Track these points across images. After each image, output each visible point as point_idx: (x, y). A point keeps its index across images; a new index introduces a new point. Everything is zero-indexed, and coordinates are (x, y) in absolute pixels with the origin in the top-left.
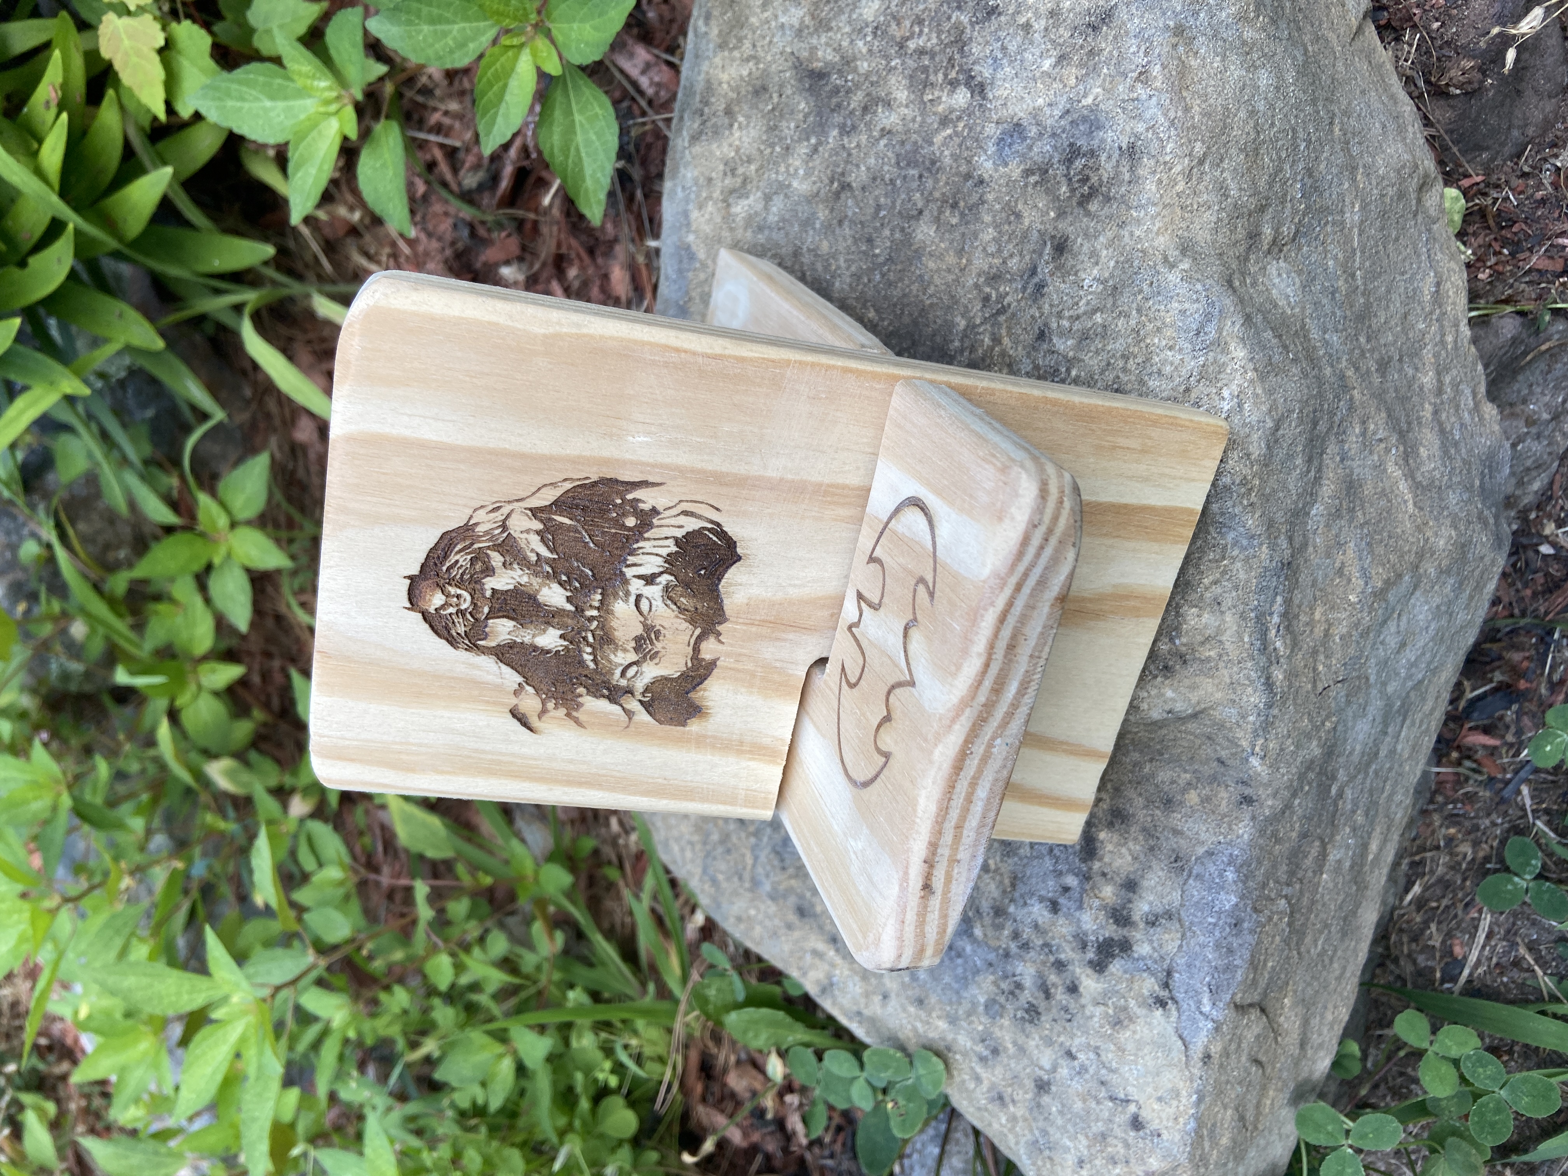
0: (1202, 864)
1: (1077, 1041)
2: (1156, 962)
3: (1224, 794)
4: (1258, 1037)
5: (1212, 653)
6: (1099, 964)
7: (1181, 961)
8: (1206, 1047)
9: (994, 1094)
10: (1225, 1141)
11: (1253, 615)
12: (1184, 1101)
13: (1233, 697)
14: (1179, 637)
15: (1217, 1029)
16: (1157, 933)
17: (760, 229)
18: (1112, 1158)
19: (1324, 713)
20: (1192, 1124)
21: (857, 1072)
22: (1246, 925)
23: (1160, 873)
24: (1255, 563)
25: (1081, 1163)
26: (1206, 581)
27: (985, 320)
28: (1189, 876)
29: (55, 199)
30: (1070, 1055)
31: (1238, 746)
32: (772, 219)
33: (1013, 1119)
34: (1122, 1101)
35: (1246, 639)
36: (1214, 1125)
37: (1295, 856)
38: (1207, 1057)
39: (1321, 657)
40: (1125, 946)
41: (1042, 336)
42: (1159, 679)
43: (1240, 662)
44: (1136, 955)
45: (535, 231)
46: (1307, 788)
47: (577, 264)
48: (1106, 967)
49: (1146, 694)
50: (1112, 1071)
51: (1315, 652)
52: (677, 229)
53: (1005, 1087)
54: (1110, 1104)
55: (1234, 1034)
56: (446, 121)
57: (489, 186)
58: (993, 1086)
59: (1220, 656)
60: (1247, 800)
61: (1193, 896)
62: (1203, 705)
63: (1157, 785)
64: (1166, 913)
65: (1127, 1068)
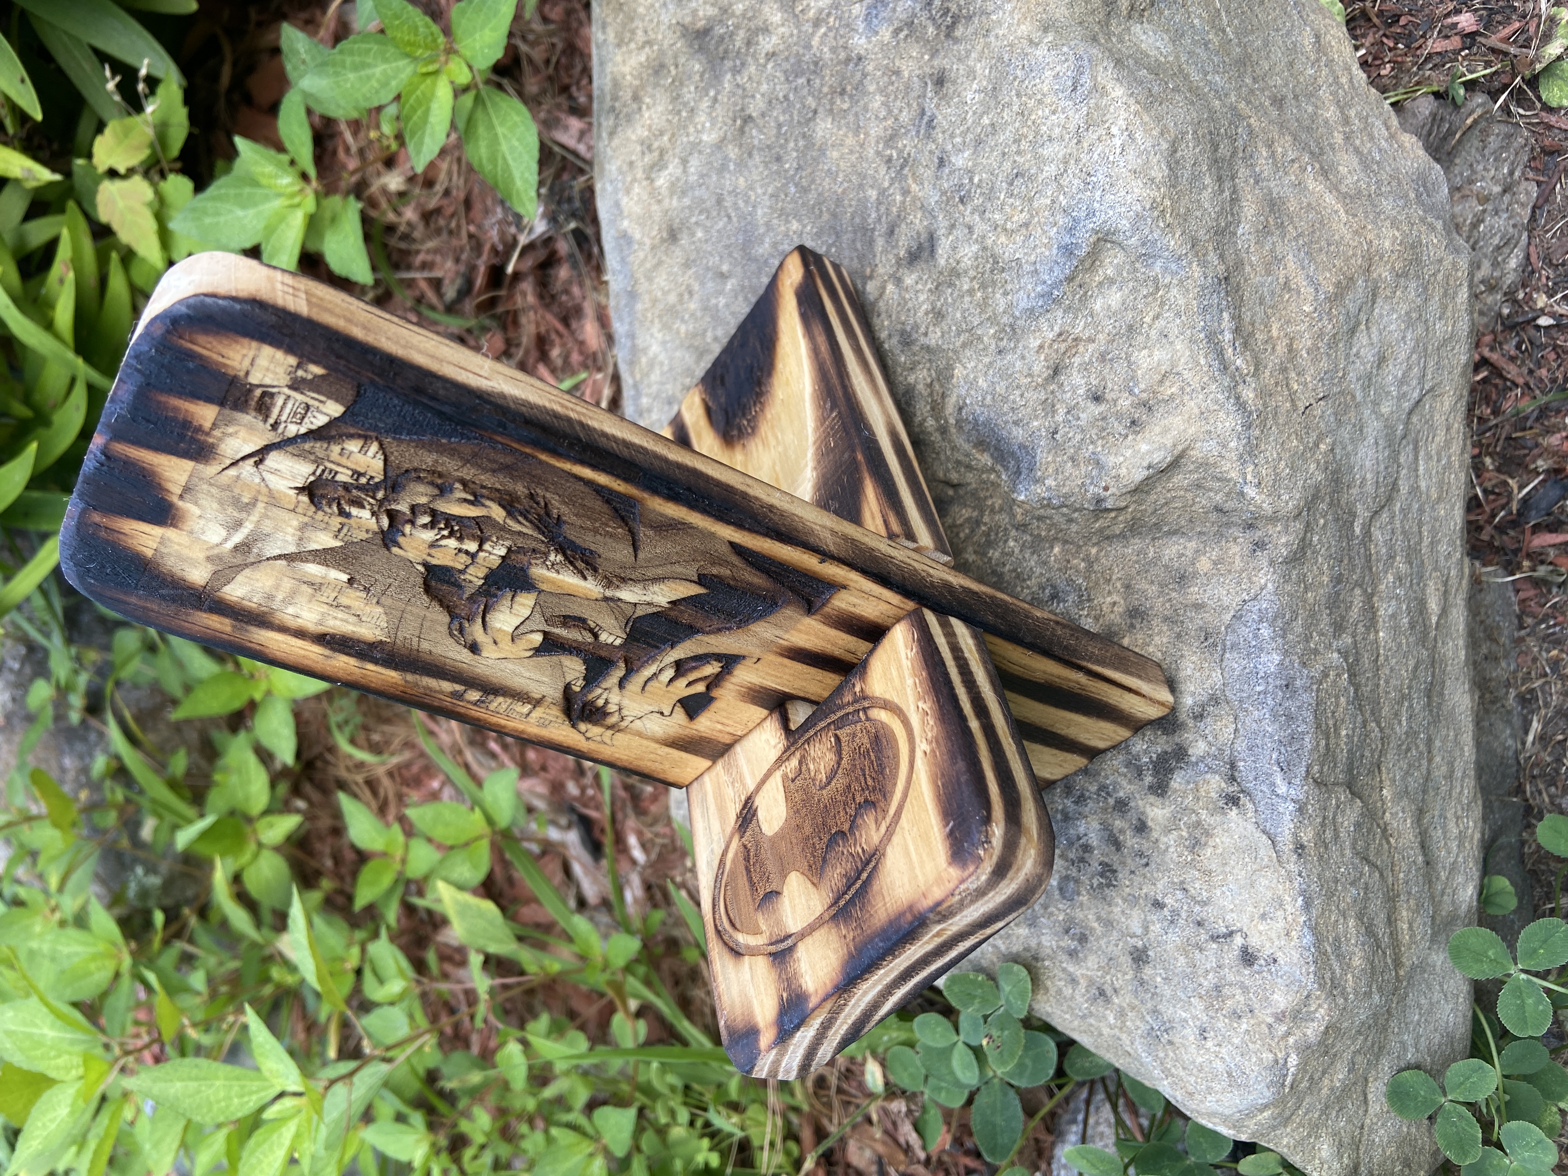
0: (1234, 631)
1: (1160, 885)
2: (1215, 758)
3: (1235, 549)
5: (1173, 390)
6: (1159, 786)
7: (1241, 746)
8: (1295, 835)
9: (1094, 991)
10: (1357, 962)
11: (1202, 335)
12: (1289, 908)
13: (1207, 427)
14: (1136, 385)
15: (1301, 810)
16: (1209, 725)
17: (684, 193)
18: (1234, 1012)
19: (1314, 435)
20: (1308, 939)
21: (955, 1038)
22: (1298, 683)
23: (1194, 658)
24: (1189, 284)
25: (1203, 1034)
26: (1147, 320)
27: (892, 181)
28: (1224, 650)
29: (70, 355)
30: (1158, 905)
31: (1229, 481)
32: (693, 178)
33: (1121, 1014)
34: (1225, 936)
35: (1202, 361)
36: (1337, 939)
37: (1335, 602)
38: (1300, 848)
39: (1293, 375)
40: (1180, 754)
41: (941, 163)
42: (1130, 437)
43: (1203, 389)
44: (1193, 759)
45: (516, 323)
46: (1322, 521)
47: (557, 341)
48: (1167, 786)
49: (1122, 459)
50: (1204, 903)
51: (1284, 370)
52: (612, 222)
53: (1103, 977)
54: (1214, 946)
55: (1324, 818)
56: (429, 258)
57: (466, 290)
58: (1091, 982)
59: (1182, 389)
60: (1260, 545)
61: (1233, 670)
62: (1180, 448)
63: (1166, 566)
64: (1211, 699)
65: (1218, 892)
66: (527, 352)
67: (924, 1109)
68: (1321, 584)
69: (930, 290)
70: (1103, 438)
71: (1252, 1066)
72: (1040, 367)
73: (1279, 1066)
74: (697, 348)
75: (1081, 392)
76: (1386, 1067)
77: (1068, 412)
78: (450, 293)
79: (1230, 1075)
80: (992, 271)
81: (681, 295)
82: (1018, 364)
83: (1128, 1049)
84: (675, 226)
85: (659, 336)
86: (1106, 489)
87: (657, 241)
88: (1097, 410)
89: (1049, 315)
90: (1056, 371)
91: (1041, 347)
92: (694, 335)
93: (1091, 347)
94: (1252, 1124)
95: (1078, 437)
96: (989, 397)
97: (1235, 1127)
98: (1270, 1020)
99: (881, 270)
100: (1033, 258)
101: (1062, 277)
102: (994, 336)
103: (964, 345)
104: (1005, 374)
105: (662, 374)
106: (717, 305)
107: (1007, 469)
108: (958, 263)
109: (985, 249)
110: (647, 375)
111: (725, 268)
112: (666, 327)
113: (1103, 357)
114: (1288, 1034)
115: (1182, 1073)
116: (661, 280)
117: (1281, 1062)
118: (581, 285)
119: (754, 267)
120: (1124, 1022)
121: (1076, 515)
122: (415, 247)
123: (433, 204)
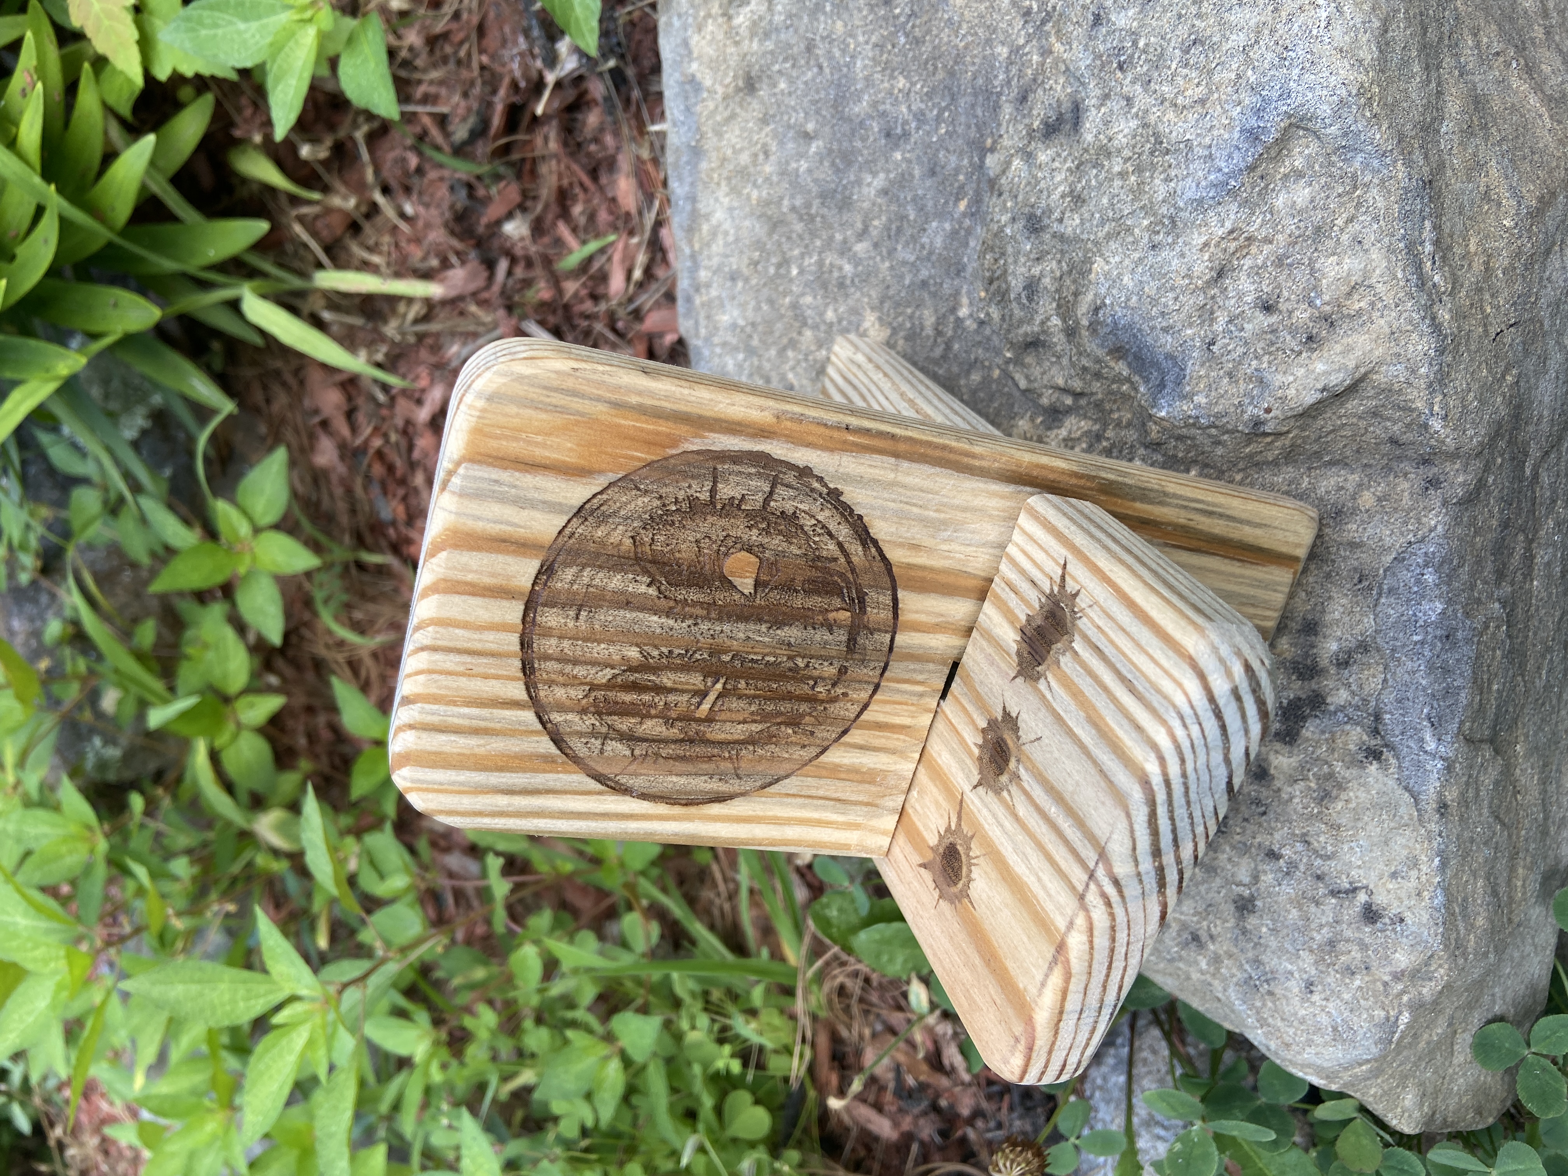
0: (1394, 574)
1: (1277, 836)
2: (1357, 708)
3: (1404, 485)
4: (1497, 783)
5: (1362, 304)
6: (1288, 735)
7: (1389, 697)
8: (1440, 794)
9: (1186, 935)
10: (1480, 921)
11: (1401, 245)
12: (1424, 868)
13: (1396, 350)
14: (1319, 295)
15: (1449, 769)
16: (1353, 675)
17: (767, 35)
18: (1348, 968)
19: (1503, 364)
20: (1440, 899)
22: (1460, 635)
23: (1344, 601)
24: (1391, 185)
25: (1309, 987)
26: (1340, 222)
27: (1029, 39)
28: (1380, 595)
29: (37, 180)
30: (1273, 855)
31: (1412, 410)
32: (778, 19)
33: (1216, 960)
34: (1347, 892)
35: (1400, 275)
36: (1465, 900)
37: (1500, 549)
38: (1443, 808)
39: (1487, 296)
40: (1317, 701)
41: (1097, 20)
42: (1304, 355)
43: (1397, 306)
44: (1332, 708)
45: (534, 174)
46: (1499, 460)
47: (581, 196)
48: (1298, 733)
49: (1291, 379)
50: (1328, 858)
51: (1480, 290)
52: (678, 64)
53: (1198, 922)
54: (1333, 901)
55: (1470, 776)
56: (433, 90)
57: (480, 132)
58: (1184, 926)
59: (1372, 304)
60: (1433, 483)
61: (1389, 616)
62: (1362, 370)
63: (1321, 499)
64: (1359, 646)
65: (1346, 847)
66: (546, 206)
68: (1490, 528)
69: (1069, 169)
70: (1270, 353)
71: (1361, 1024)
72: (1202, 268)
73: (1390, 1024)
74: (770, 218)
75: (1249, 299)
76: (1476, 1019)
77: (1230, 321)
78: (461, 133)
79: (1335, 1029)
80: (1152, 153)
81: (756, 155)
82: (1175, 262)
83: (1220, 995)
84: (753, 74)
85: (726, 201)
86: (1268, 411)
87: (731, 90)
88: (1266, 321)
89: (1220, 209)
90: (1221, 274)
91: (1206, 245)
92: (768, 203)
93: (1267, 249)
94: (1346, 1077)
95: (1240, 350)
96: (1134, 298)
97: (1327, 1077)
98: (1387, 978)
99: (1006, 142)
100: (1207, 140)
101: (1242, 165)
102: (1148, 228)
103: (1109, 237)
104: (1159, 274)
105: (727, 244)
106: (797, 170)
107: (1147, 380)
108: (1110, 140)
109: (1145, 126)
110: (708, 245)
111: (810, 127)
112: (734, 191)
113: (1279, 262)
114: (1403, 992)
115: (1279, 1023)
116: (733, 136)
117: (1392, 1019)
118: (617, 134)
119: (846, 128)
120: (1218, 969)
121: (1226, 437)
122: (416, 76)
123: (439, 27)
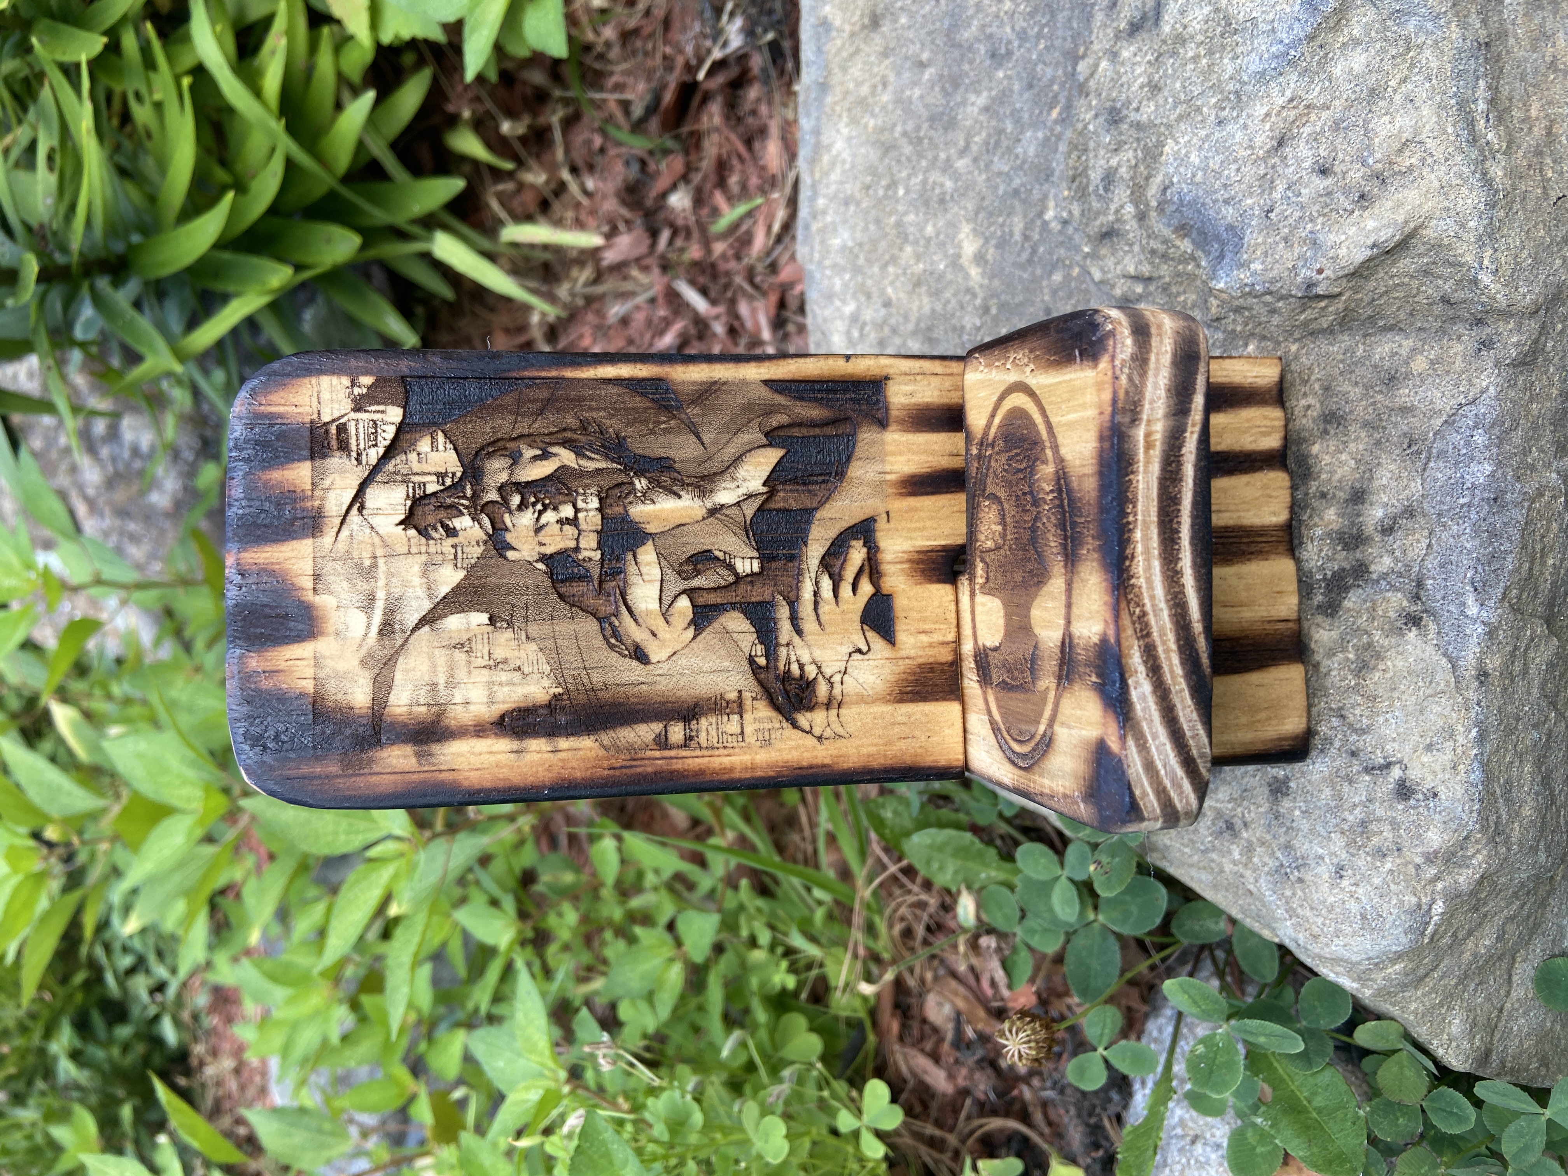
0: (1443, 438)
2: (1400, 575)
3: (1457, 348)
4: (1551, 665)
5: (1413, 160)
6: (1330, 606)
7: (1432, 563)
8: (1480, 660)
9: (1221, 824)
10: (1527, 811)
11: (1453, 102)
12: (1461, 740)
13: (1447, 204)
14: (1371, 154)
15: (1491, 634)
16: (1397, 541)
18: (1380, 850)
19: (1564, 229)
20: (1476, 776)
21: (1059, 872)
22: (1508, 497)
23: (1392, 467)
24: (1445, 46)
25: (1339, 871)
26: (1393, 83)
28: (1429, 459)
31: (1461, 265)
33: (1249, 849)
34: (1381, 768)
35: (1450, 130)
36: (1508, 782)
38: (1483, 676)
39: (1548, 160)
40: (1361, 571)
42: (1357, 213)
43: (1447, 160)
44: (1374, 576)
45: (698, 146)
46: (1560, 326)
47: (737, 166)
48: (1339, 606)
49: (1343, 237)
50: (1363, 731)
51: (1539, 154)
52: (813, 9)
53: (1234, 809)
54: (1367, 778)
55: (1516, 648)
57: (652, 109)
58: (1219, 814)
59: (1423, 160)
60: (1486, 344)
61: (1436, 480)
62: (1412, 225)
63: (1375, 366)
64: (1405, 511)
65: (1381, 719)
66: (705, 178)
67: (1015, 950)
68: (1549, 397)
69: (1149, 62)
70: (1324, 215)
71: (1390, 909)
72: (1263, 139)
73: (1422, 912)
74: (883, 144)
75: (1307, 165)
76: (1537, 951)
77: (1289, 188)
78: (638, 111)
79: (1364, 917)
80: (1222, 35)
81: (875, 87)
82: (1239, 136)
83: (1251, 887)
84: (879, 12)
85: (846, 131)
86: (1320, 271)
87: (857, 28)
88: (1321, 183)
89: (1281, 79)
90: (1281, 143)
91: (1268, 115)
92: (882, 130)
93: (1325, 115)
94: (1379, 979)
95: (1297, 215)
96: (1200, 173)
97: (1359, 979)
98: (1419, 860)
99: (1096, 47)
100: (1271, 16)
101: (1302, 35)
102: (1215, 105)
103: (1180, 118)
104: (1222, 147)
105: (844, 172)
106: (910, 97)
107: (1208, 253)
108: (1185, 27)
109: (1217, 10)
110: (827, 174)
111: (925, 56)
112: (854, 121)
113: (1336, 126)
114: (1437, 878)
115: (1308, 913)
116: (856, 70)
117: (1425, 908)
118: (770, 103)
119: (956, 53)
120: (1250, 858)
121: (1280, 304)
122: (609, 68)
123: (632, 24)
